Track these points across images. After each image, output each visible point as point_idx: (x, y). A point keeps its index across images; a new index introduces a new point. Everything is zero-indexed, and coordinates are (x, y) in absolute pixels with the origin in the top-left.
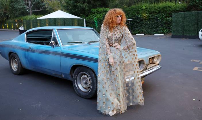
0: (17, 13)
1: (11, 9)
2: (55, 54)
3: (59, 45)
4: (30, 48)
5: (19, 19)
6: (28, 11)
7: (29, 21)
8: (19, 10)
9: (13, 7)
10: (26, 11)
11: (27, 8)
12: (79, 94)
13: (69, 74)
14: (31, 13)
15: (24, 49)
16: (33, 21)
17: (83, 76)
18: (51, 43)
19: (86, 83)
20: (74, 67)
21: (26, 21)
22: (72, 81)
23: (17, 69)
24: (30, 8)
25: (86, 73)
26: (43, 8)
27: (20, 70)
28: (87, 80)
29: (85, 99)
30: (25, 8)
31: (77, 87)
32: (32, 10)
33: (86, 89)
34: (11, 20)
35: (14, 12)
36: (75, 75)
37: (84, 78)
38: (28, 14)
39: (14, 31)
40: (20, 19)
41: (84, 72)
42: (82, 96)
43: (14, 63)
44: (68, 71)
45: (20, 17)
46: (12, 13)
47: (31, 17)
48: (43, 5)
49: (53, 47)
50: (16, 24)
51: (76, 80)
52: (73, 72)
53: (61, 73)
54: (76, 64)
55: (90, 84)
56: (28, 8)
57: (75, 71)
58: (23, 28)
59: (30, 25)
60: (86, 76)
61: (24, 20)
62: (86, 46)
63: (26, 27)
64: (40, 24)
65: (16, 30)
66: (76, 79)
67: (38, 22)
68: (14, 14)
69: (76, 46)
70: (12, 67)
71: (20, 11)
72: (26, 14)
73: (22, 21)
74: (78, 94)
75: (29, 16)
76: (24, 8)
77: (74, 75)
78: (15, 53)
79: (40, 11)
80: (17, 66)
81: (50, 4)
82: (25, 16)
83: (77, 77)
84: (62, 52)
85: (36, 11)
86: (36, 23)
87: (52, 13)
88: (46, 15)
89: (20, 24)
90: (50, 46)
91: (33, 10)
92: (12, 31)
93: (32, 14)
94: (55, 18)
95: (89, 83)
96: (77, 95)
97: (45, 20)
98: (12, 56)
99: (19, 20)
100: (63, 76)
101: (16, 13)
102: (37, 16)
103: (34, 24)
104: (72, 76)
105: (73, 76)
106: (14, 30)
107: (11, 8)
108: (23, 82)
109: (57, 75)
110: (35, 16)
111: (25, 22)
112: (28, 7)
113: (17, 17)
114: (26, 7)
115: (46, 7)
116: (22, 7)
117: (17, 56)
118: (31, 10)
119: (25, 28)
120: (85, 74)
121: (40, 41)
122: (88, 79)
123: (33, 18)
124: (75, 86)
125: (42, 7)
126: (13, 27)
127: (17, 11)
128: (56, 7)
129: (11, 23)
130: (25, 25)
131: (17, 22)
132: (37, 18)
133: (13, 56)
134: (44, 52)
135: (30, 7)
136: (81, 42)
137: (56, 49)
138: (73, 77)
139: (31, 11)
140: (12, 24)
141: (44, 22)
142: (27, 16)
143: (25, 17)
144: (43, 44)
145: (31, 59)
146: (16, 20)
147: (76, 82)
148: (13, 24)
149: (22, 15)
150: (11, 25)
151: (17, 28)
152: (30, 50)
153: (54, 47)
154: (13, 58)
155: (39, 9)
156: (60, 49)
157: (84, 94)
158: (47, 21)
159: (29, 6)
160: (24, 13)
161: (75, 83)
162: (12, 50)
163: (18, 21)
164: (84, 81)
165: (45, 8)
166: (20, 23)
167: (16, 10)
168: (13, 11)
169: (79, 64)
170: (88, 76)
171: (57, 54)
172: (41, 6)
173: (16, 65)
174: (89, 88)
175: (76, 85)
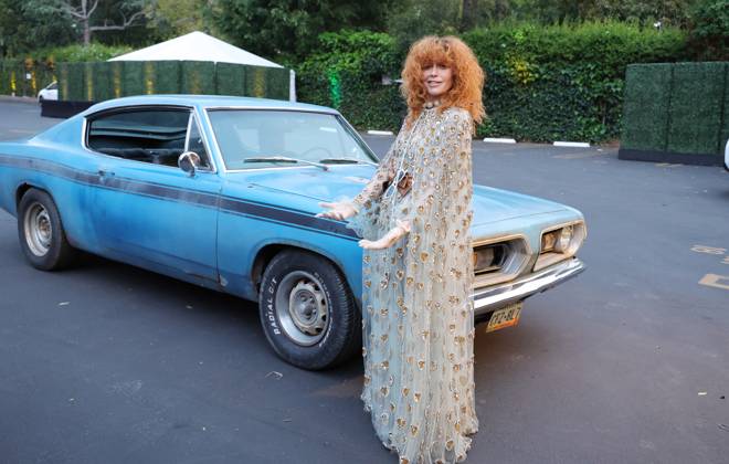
0: (34, 34)
1: (10, 15)
2: (199, 202)
3: (212, 169)
4: (101, 173)
5: (41, 55)
6: (74, 29)
7: (78, 65)
8: (43, 23)
9: (20, 7)
10: (68, 28)
11: (74, 16)
12: (283, 350)
13: (245, 277)
14: (87, 38)
15: (79, 177)
16: (96, 67)
17: (301, 286)
18: (186, 159)
19: (309, 314)
20: (268, 253)
21: (69, 66)
22: (258, 304)
23: (46, 250)
24: (84, 17)
25: (310, 276)
26: (132, 18)
27: (57, 255)
28: (313, 302)
29: (302, 372)
30: (64, 17)
31: (274, 324)
32: (91, 25)
33: (307, 333)
34: (6, 58)
35: (20, 27)
36: (268, 283)
37: (303, 295)
38: (75, 38)
39: (19, 102)
40: (44, 59)
41: (304, 270)
42: (291, 360)
43: (35, 226)
44: (244, 266)
45: (46, 51)
46: (15, 31)
47: (88, 50)
48: (134, 7)
49: (189, 174)
50: (29, 76)
51: (274, 301)
52: (263, 271)
53: (217, 270)
54: (276, 242)
55: (324, 318)
56: (76, 14)
57: (271, 267)
58: (55, 92)
59: (84, 83)
60: (309, 287)
61: (58, 60)
62: (314, 175)
63: (70, 89)
64: (123, 79)
65: (25, 98)
66: (274, 296)
67: (116, 71)
68: (23, 36)
69: (275, 176)
70: (29, 241)
71: (45, 27)
72: (67, 38)
73: (50, 64)
74: (276, 349)
75: (78, 47)
76: (59, 16)
77: (265, 279)
78: (44, 191)
79: (120, 31)
80: (48, 237)
81: (161, 5)
82: (65, 45)
83: (276, 290)
84: (224, 193)
85: (105, 28)
86: (106, 78)
87: (167, 39)
88: (146, 46)
89: (43, 77)
90: (178, 171)
91: (95, 25)
92: (10, 101)
93: (91, 40)
94: (182, 59)
95: (321, 315)
96: (276, 353)
97: (142, 65)
98: (29, 198)
99: (39, 61)
100: (224, 282)
101: (30, 33)
102: (111, 50)
103: (100, 78)
104: (259, 286)
105: (263, 285)
106: (18, 98)
107: (10, 11)
108: (71, 298)
109: (202, 277)
110: (102, 47)
111: (64, 72)
112: (78, 11)
113: (31, 46)
114: (69, 12)
115: (148, 16)
116: (53, 9)
117: (48, 200)
118: (86, 25)
119: (65, 92)
120: (307, 281)
121: (138, 148)
122: (319, 297)
123: (95, 55)
124: (268, 323)
125: (130, 15)
126: (14, 87)
127: (33, 27)
128: (185, 18)
129: (7, 69)
130: (64, 81)
131: (31, 69)
132: (110, 57)
133: (31, 200)
134: (156, 191)
135: (84, 11)
136: (295, 162)
137: (203, 182)
138: (262, 290)
139: (89, 29)
140: (13, 75)
141: (136, 75)
142: (71, 48)
143: (65, 51)
144: (151, 162)
145: (104, 213)
146: (29, 60)
147: (270, 307)
148: (17, 76)
149: (53, 41)
150: (8, 79)
151: (31, 92)
152: (102, 179)
153: (193, 175)
154: (34, 208)
155: (119, 22)
156: (218, 182)
157: (298, 352)
158: (149, 70)
159: (81, 9)
160: (62, 35)
161: (267, 310)
162: (29, 176)
163: (36, 63)
164: (303, 306)
165: (143, 20)
166: (45, 72)
167: (32, 21)
168: (19, 23)
169: (287, 243)
170: (317, 288)
171: (206, 199)
172: (126, 10)
173: (44, 233)
174: (319, 330)
175: (272, 318)
